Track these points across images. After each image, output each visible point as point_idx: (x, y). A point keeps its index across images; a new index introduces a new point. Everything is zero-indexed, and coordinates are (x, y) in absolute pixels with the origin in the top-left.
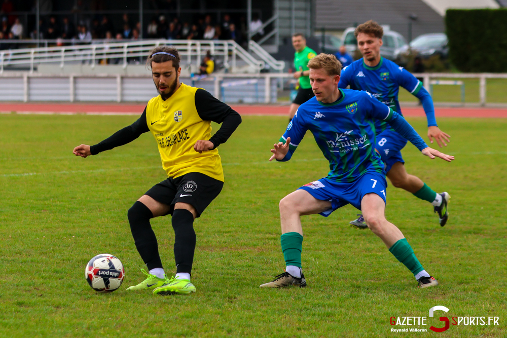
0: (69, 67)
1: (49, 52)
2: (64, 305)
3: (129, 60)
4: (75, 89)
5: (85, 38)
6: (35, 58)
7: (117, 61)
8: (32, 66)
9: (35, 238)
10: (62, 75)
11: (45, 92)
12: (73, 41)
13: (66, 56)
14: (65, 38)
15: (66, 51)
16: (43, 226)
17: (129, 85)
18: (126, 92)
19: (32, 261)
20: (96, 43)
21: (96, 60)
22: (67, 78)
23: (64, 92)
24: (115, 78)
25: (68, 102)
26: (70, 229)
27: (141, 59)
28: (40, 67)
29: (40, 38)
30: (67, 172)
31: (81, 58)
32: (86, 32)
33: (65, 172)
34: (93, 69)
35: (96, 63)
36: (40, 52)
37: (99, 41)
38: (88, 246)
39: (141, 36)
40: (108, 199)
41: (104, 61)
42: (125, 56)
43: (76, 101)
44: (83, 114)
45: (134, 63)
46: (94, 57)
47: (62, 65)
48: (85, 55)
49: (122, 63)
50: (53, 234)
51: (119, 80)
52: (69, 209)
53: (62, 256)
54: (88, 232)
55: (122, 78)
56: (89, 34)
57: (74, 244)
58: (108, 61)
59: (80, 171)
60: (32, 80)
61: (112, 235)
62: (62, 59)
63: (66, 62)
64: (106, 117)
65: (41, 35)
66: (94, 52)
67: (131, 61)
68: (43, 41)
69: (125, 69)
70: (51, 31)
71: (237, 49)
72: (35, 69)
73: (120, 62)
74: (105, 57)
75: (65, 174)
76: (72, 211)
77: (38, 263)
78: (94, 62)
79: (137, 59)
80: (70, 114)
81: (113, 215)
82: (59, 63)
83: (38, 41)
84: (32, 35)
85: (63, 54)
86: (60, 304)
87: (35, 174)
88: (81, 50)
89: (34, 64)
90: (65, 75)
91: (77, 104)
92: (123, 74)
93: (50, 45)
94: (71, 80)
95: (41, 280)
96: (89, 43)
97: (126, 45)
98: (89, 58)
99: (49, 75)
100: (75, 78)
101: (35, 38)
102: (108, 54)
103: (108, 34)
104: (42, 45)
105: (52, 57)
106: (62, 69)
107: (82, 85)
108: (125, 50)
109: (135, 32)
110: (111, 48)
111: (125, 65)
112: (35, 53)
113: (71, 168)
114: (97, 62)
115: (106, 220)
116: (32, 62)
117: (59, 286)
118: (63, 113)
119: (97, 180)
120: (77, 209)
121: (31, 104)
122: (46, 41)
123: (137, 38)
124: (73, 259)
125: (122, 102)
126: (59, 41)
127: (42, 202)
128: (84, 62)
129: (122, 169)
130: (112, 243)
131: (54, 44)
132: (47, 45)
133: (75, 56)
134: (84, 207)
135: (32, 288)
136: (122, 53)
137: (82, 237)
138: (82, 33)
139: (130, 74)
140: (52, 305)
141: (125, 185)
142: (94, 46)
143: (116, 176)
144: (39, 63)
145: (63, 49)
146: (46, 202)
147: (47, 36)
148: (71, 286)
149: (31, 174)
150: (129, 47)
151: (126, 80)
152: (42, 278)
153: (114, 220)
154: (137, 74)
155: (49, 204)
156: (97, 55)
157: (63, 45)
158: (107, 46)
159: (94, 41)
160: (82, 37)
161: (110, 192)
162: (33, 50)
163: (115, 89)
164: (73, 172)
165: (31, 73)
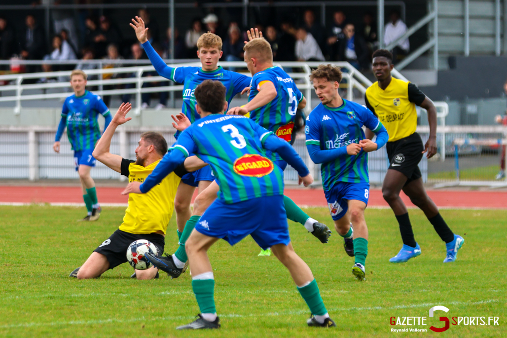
0: (30, 112)
13: (24, 92)
15: (25, 82)
22: (25, 133)
43: (40, 180)
47: (17, 109)
51: (123, 138)
62: (18, 98)
63: (25, 104)
71: (355, 77)
73: (130, 102)
82: (11, 104)
85: (18, 87)
90: (21, 127)
92: (133, 126)
94: (31, 137)
97: (140, 70)
100: (38, 133)
106: (18, 116)
108: (140, 81)
126: (15, 62)
133: (44, 91)
145: (20, 77)
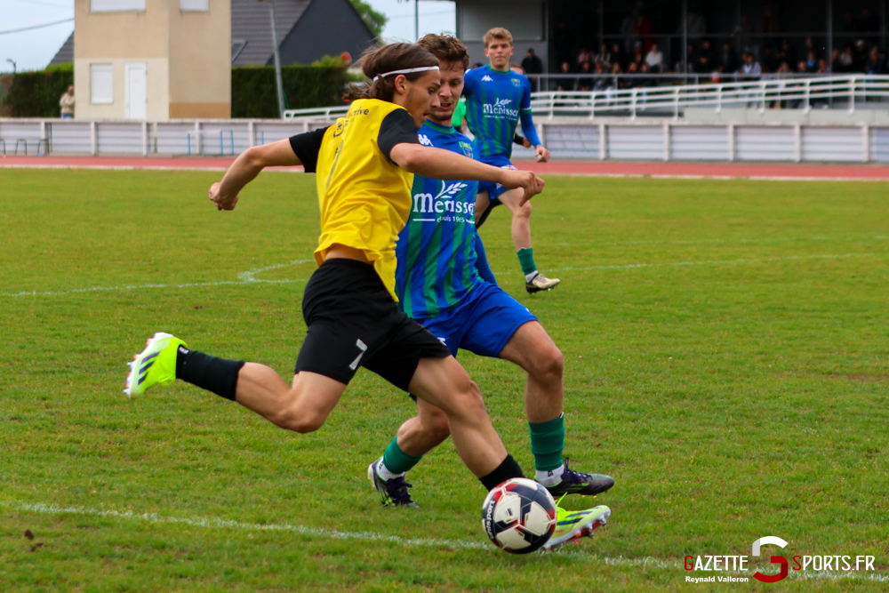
0: (728, 112)
1: (701, 91)
2: (628, 461)
3: (813, 102)
4: (736, 143)
5: (751, 72)
6: (681, 100)
7: (796, 104)
8: (676, 111)
9: (616, 360)
10: (717, 123)
11: (694, 146)
12: (736, 75)
13: (724, 97)
14: (724, 71)
15: (724, 89)
16: (633, 341)
17: (811, 138)
18: (807, 148)
19: (601, 394)
20: (767, 79)
21: (766, 102)
22: (724, 127)
23: (720, 147)
24: (791, 127)
25: (725, 161)
26: (670, 347)
27: (831, 101)
28: (687, 112)
29: (688, 72)
30: (691, 263)
31: (747, 100)
32: (753, 63)
33: (687, 263)
34: (762, 115)
35: (766, 107)
36: (689, 91)
37: (771, 75)
38: (688, 373)
39: (829, 69)
40: (738, 303)
41: (778, 104)
42: (807, 96)
43: (737, 160)
44: (744, 178)
45: (820, 107)
46: (763, 99)
47: (718, 109)
48: (751, 95)
49: (802, 107)
50: (643, 354)
51: (797, 131)
52: (678, 317)
53: (646, 387)
54: (694, 351)
55: (803, 128)
56: (757, 66)
57: (669, 369)
58: (784, 104)
59: (709, 261)
60: (675, 131)
61: (727, 356)
62: (719, 101)
63: (724, 106)
64: (776, 183)
65: (690, 66)
66: (764, 91)
67: (817, 104)
68: (692, 75)
69: (808, 115)
70: (703, 60)
72: (681, 115)
73: (800, 105)
74: (779, 98)
75: (686, 266)
76: (681, 319)
77: (609, 397)
78: (763, 105)
79: (824, 101)
80: (725, 178)
81: (738, 326)
82: (714, 106)
83: (685, 75)
84: (677, 66)
85: (719, 94)
86: (622, 458)
87: (645, 265)
88: (745, 88)
89: (679, 107)
90: (722, 123)
91: (738, 165)
92: (804, 122)
93: (702, 81)
94: (731, 130)
95: (605, 423)
96: (757, 79)
97: (808, 81)
98: (756, 99)
99: (700, 123)
100: (736, 128)
101: (682, 71)
102: (783, 94)
103: (784, 66)
104: (691, 81)
105: (705, 98)
106: (719, 114)
107: (745, 137)
108: (807, 89)
109: (822, 63)
110: (788, 86)
111: (807, 109)
112: (681, 92)
113: (697, 258)
114: (768, 104)
115: (726, 334)
116: (676, 104)
117: (630, 430)
118: (716, 178)
119: (730, 274)
120: (690, 317)
121: (674, 165)
122: (697, 76)
123: (824, 72)
124: (660, 392)
125: (802, 161)
126: (715, 75)
127: (641, 307)
128: (749, 105)
129: (770, 260)
130: (723, 368)
131: (708, 80)
132: (697, 80)
133: (737, 96)
134: (700, 314)
135: (589, 434)
136: (802, 93)
137: (683, 359)
138: (748, 65)
139: (813, 123)
140: (610, 460)
141: (768, 282)
142: (763, 83)
143: (758, 269)
144: (687, 106)
145: (720, 86)
146: (648, 307)
147: (699, 68)
148: (645, 432)
149: (639, 266)
150: (812, 84)
151: (807, 131)
152: (608, 419)
153: (737, 333)
154: (823, 123)
155: (651, 310)
156: (767, 95)
157: (721, 80)
158: (782, 83)
159: (765, 75)
160: (747, 69)
161: (743, 293)
162: (677, 88)
163: (792, 143)
164: (700, 263)
165: (675, 121)
